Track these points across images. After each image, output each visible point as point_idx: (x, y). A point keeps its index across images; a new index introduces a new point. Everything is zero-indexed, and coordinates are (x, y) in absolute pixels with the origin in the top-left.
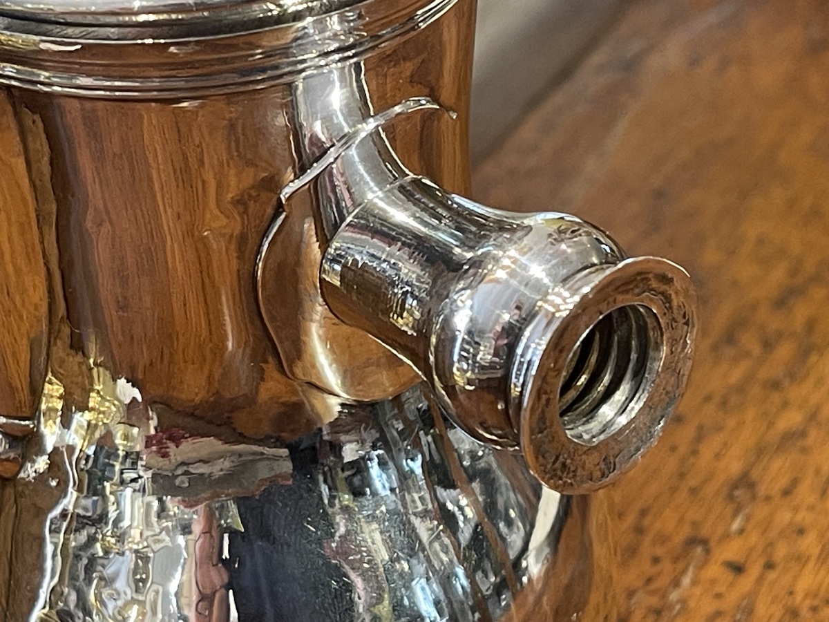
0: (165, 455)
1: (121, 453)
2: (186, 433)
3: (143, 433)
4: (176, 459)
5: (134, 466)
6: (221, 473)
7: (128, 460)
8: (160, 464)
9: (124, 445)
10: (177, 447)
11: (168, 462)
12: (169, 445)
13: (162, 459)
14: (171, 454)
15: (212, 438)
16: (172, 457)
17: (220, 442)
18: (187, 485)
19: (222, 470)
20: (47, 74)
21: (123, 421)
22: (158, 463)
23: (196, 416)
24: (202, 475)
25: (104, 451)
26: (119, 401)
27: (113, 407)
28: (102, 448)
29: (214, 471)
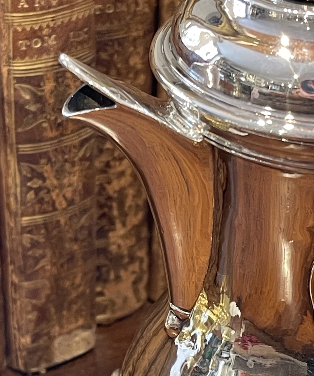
0: (246, 349)
1: (223, 341)
2: (259, 340)
3: (237, 334)
4: (250, 352)
5: (229, 350)
6: (270, 366)
7: (226, 347)
8: (242, 352)
9: (226, 338)
10: (252, 346)
11: (246, 352)
12: (249, 344)
13: (243, 350)
14: (248, 348)
15: (271, 347)
16: (249, 351)
17: (275, 350)
18: (253, 367)
19: (271, 364)
20: (229, 143)
21: (228, 325)
22: (241, 352)
23: (265, 333)
24: (261, 364)
25: (216, 338)
26: (229, 313)
27: (225, 316)
28: (215, 336)
29: (267, 363)
